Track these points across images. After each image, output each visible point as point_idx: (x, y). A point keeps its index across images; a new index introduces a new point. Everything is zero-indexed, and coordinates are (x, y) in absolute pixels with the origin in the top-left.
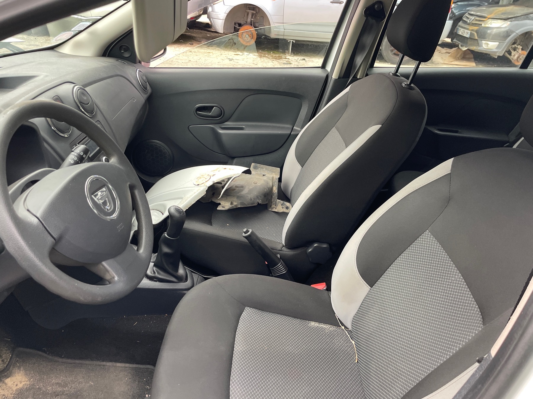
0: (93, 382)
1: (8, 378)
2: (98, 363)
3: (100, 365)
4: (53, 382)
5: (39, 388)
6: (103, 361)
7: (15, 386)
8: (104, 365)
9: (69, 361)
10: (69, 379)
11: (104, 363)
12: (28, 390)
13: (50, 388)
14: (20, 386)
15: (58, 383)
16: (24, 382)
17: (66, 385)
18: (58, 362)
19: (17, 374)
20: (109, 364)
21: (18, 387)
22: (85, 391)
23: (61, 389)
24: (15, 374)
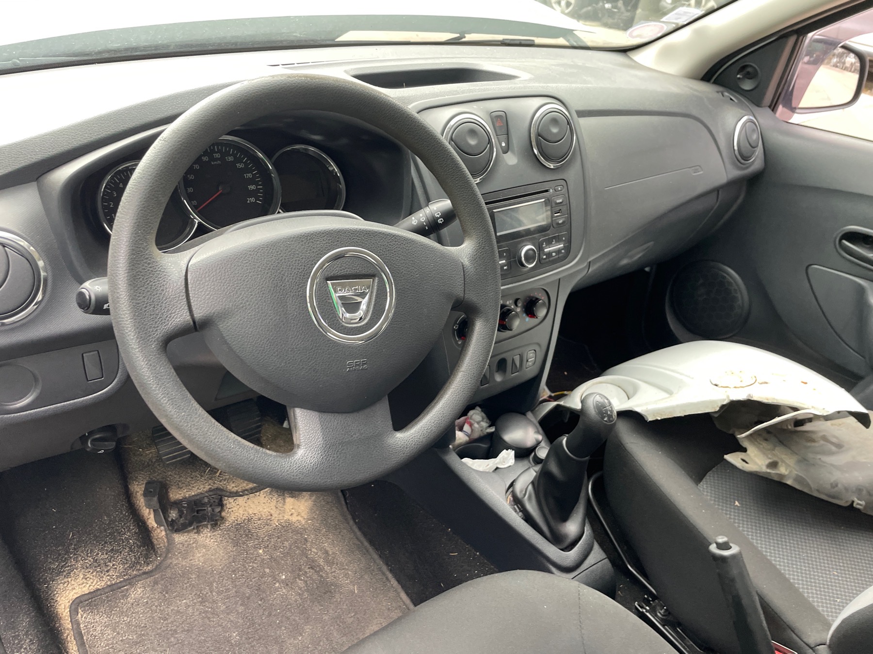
0: (359, 588)
1: (292, 497)
2: (385, 568)
3: (384, 574)
4: (325, 546)
5: (306, 540)
6: (391, 571)
7: (290, 514)
8: (387, 579)
9: (359, 533)
10: (341, 559)
11: (390, 576)
12: (296, 531)
13: (316, 551)
14: (294, 519)
15: (327, 552)
16: (302, 517)
17: (330, 563)
18: (348, 523)
19: (303, 501)
20: (394, 582)
21: (290, 518)
22: (341, 593)
23: (322, 564)
24: (303, 498)
